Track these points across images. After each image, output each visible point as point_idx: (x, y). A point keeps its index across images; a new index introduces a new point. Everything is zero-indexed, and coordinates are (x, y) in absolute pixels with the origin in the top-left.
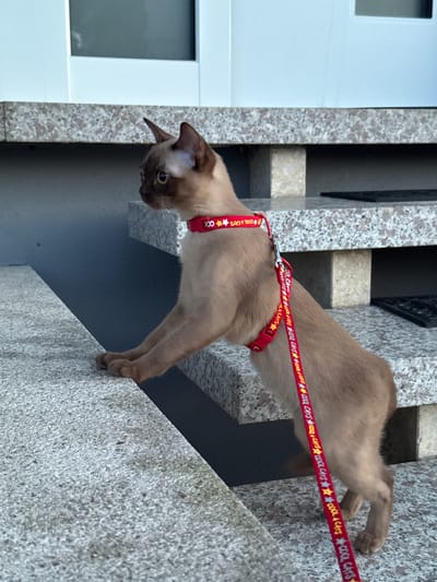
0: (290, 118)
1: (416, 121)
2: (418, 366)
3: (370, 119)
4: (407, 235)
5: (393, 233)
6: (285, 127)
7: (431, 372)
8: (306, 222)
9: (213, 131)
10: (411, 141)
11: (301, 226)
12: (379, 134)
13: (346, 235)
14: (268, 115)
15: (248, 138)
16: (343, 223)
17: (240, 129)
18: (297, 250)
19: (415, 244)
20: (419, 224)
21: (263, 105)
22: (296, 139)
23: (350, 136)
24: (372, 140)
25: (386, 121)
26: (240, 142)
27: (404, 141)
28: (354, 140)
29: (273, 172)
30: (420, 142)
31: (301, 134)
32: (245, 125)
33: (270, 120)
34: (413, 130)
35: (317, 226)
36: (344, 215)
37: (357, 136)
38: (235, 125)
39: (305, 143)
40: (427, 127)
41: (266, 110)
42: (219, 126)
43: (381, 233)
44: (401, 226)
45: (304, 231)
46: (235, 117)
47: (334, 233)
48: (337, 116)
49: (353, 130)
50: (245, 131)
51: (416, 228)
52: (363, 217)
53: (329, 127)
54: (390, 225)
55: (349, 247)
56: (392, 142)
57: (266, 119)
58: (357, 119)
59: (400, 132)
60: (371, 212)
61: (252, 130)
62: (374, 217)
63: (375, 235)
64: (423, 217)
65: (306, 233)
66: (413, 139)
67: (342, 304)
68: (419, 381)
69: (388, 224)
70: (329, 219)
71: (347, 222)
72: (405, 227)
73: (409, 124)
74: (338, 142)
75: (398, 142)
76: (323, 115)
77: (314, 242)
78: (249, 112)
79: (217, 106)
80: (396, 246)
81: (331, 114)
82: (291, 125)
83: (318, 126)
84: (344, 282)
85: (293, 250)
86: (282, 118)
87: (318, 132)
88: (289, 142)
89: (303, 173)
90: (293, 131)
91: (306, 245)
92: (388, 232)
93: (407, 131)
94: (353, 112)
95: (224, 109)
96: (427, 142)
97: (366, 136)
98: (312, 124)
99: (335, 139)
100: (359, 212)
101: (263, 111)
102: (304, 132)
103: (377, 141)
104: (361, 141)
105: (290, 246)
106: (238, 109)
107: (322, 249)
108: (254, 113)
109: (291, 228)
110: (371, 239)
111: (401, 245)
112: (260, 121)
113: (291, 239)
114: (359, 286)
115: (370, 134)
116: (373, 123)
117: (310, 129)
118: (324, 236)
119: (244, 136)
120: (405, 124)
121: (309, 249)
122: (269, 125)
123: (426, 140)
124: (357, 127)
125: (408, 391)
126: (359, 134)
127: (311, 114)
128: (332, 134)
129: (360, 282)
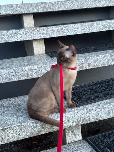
0: (25, 6)
1: (61, 4)
2: (40, 67)
3: (48, 5)
4: (50, 34)
5: (46, 34)
6: (24, 9)
7: (44, 68)
8: (21, 33)
9: (3, 11)
10: (60, 10)
11: (20, 34)
12: (51, 9)
13: (33, 35)
14: (18, 6)
15: (13, 12)
16: (32, 32)
17: (11, 10)
18: (20, 40)
19: (53, 37)
20: (54, 31)
21: (16, 3)
22: (27, 12)
23: (43, 10)
24: (49, 10)
25: (52, 5)
26: (12, 14)
27: (58, 10)
28: (44, 11)
29: (24, 21)
30: (63, 10)
31: (28, 10)
32: (12, 9)
33: (19, 7)
34: (60, 7)
35: (24, 34)
36: (32, 30)
37: (44, 10)
38: (9, 9)
39: (30, 12)
40: (64, 6)
41: (18, 4)
42: (5, 10)
43: (43, 34)
44: (48, 32)
45: (21, 35)
46: (9, 7)
47: (30, 35)
48: (38, 4)
49: (43, 8)
50: (12, 10)
51: (53, 32)
52: (37, 30)
53: (36, 8)
54: (45, 32)
55: (35, 39)
56: (55, 10)
57: (18, 7)
58: (44, 5)
59: (57, 7)
60: (39, 29)
61: (14, 10)
62: (40, 30)
63: (41, 35)
64: (54, 29)
65: (22, 36)
66: (61, 9)
67: (38, 54)
68: (41, 71)
69: (44, 32)
70: (27, 32)
71: (33, 32)
72: (50, 32)
73: (59, 5)
74: (39, 12)
75: (56, 10)
76: (34, 5)
77: (24, 38)
78: (13, 5)
79: (3, 4)
80: (48, 37)
81: (36, 4)
82: (25, 8)
83: (33, 8)
84: (37, 48)
85: (18, 40)
86: (23, 6)
87: (33, 9)
88: (25, 13)
89: (33, 21)
90: (26, 9)
91: (22, 39)
92: (45, 34)
93: (59, 7)
94: (42, 3)
95: (5, 5)
96: (65, 10)
97: (47, 9)
98: (31, 7)
99: (38, 11)
100: (36, 29)
101: (17, 5)
102: (29, 9)
103: (50, 11)
104: (46, 11)
105: (17, 40)
106: (9, 5)
107: (27, 40)
108: (14, 5)
109: (17, 35)
110: (40, 36)
111: (49, 37)
112: (16, 7)
113: (17, 38)
114: (42, 49)
115: (48, 9)
116: (49, 5)
117: (31, 9)
118: (27, 36)
119: (12, 12)
120: (58, 5)
121: (23, 40)
122: (19, 8)
123: (64, 9)
124: (44, 7)
125: (38, 73)
126: (45, 9)
127: (31, 5)
128: (37, 10)
129: (42, 48)
